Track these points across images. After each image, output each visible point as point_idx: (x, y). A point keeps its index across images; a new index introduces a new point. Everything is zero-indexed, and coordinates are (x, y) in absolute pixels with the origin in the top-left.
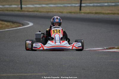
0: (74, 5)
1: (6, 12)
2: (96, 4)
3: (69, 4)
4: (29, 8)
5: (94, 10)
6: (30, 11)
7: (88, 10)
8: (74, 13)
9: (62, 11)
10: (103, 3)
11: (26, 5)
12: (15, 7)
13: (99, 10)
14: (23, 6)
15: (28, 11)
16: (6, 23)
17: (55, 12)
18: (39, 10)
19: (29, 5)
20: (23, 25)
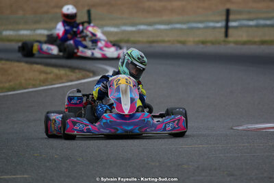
5: (258, 36)
7: (243, 36)
8: (213, 43)
18: (132, 39)
20: (95, 74)
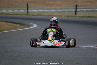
0: (71, 10)
1: (15, 16)
2: (88, 10)
3: (67, 9)
4: (34, 12)
6: (35, 15)
7: (82, 14)
8: (71, 16)
9: (60, 15)
10: (95, 8)
11: (32, 10)
12: (23, 12)
13: (91, 14)
14: (29, 11)
15: (33, 15)
16: (15, 25)
18: (42, 14)
19: (34, 10)
20: (29, 26)
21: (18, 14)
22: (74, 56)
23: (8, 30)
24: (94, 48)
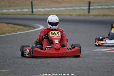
0: (83, 8)
1: (18, 16)
2: (104, 7)
4: (40, 11)
5: (102, 12)
6: (41, 15)
7: (96, 13)
8: (83, 15)
9: (71, 14)
10: (111, 5)
11: (37, 8)
12: (27, 11)
13: (107, 12)
15: (39, 15)
16: (18, 27)
17: (65, 15)
20: (34, 28)
21: (21, 14)
22: (88, 62)
23: (9, 33)
24: (111, 51)
